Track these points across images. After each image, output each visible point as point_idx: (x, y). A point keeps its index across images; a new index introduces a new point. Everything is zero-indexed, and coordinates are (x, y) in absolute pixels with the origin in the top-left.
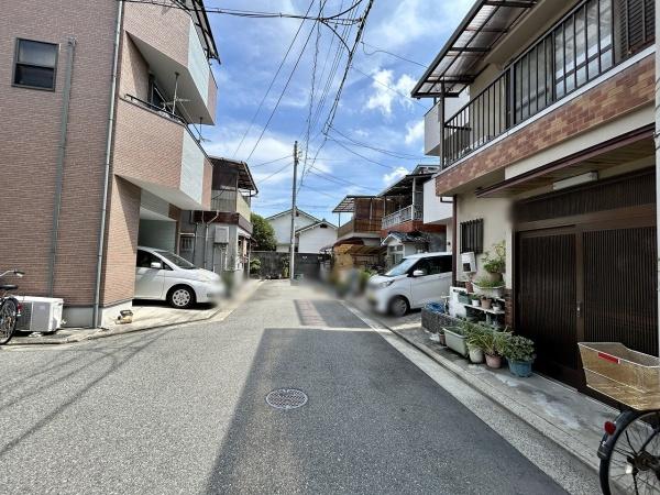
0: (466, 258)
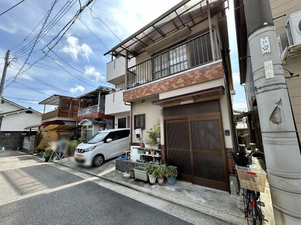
0: (138, 131)
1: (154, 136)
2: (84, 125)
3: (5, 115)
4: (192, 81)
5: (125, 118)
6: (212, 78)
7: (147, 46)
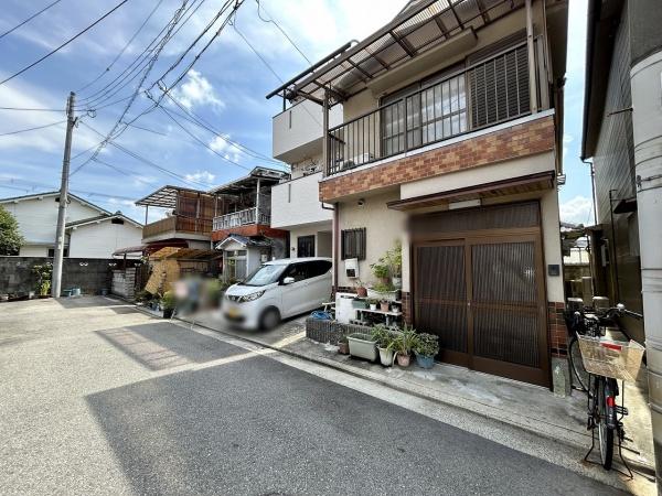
1: (386, 275)
2: (228, 248)
3: (75, 227)
4: (480, 158)
5: (313, 237)
6: (527, 152)
7: (371, 77)
